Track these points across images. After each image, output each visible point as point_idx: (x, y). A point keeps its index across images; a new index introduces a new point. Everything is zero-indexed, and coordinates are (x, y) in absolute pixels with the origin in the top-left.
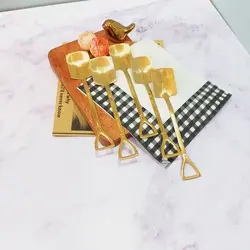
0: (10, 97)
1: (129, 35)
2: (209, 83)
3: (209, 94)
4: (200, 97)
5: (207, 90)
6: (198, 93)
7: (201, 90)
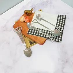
0: (9, 43)
1: (32, 12)
2: (58, 15)
3: (60, 18)
4: (59, 20)
5: (59, 17)
6: (58, 19)
7: (58, 18)
